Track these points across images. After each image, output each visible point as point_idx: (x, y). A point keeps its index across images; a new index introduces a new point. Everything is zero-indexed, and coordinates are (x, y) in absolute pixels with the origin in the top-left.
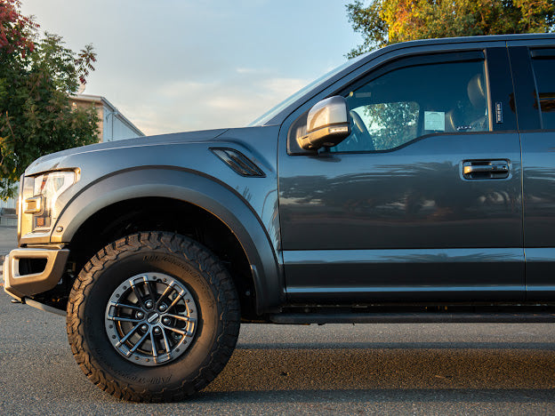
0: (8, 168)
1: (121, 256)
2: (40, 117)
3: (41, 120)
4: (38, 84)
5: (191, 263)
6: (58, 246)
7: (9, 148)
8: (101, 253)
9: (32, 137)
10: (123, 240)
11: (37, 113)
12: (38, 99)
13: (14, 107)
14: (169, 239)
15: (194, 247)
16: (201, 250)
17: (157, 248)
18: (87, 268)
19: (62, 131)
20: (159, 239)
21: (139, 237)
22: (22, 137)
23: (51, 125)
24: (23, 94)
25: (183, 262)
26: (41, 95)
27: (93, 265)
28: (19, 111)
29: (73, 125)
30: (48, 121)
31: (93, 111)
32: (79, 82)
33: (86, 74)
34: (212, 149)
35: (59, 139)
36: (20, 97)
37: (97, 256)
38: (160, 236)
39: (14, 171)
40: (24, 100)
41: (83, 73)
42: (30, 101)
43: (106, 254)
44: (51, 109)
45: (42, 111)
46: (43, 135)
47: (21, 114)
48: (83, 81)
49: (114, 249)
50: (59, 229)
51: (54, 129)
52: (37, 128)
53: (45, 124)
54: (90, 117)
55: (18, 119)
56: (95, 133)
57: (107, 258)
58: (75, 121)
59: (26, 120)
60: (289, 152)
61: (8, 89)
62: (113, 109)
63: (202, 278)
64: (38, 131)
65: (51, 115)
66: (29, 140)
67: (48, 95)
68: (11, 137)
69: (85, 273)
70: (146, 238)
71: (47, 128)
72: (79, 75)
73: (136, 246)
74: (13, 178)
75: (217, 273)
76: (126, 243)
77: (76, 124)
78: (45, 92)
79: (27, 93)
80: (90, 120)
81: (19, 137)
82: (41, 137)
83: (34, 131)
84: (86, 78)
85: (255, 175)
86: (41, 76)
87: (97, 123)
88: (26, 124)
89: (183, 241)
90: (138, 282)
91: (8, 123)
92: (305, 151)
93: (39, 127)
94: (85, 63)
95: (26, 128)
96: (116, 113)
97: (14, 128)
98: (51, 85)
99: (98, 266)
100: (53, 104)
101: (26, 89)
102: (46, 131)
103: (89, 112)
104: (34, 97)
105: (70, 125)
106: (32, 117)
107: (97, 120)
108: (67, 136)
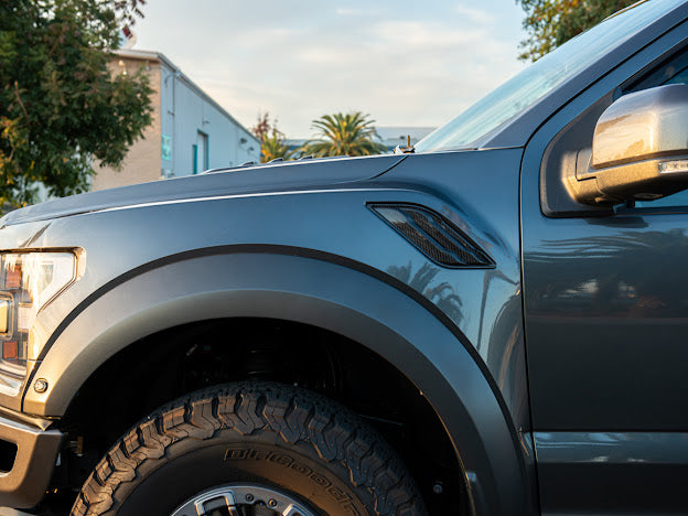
0: (20, 164)
1: (175, 450)
2: (66, 89)
3: (66, 94)
4: (61, 39)
5: (332, 467)
6: (38, 422)
7: (22, 135)
8: (131, 439)
9: (54, 118)
10: (179, 412)
11: (60, 82)
12: (62, 61)
13: (28, 75)
14: (281, 412)
15: (337, 428)
16: (354, 435)
17: (255, 432)
18: (101, 475)
19: (98, 110)
20: (258, 412)
21: (215, 403)
22: (40, 118)
23: (82, 100)
24: (40, 55)
25: (312, 465)
26: (65, 55)
27: (113, 469)
28: (35, 81)
29: (113, 101)
30: (77, 95)
31: (144, 77)
32: (122, 35)
33: (133, 23)
34: (373, 205)
35: (93, 120)
36: (37, 59)
37: (123, 447)
38: (261, 401)
39: (32, 167)
40: (42, 64)
41: (127, 22)
42: (50, 65)
43: (141, 443)
44: (81, 77)
45: (67, 79)
46: (70, 115)
47: (38, 84)
48: (127, 32)
49: (159, 433)
50: (40, 386)
51: (86, 106)
52: (60, 106)
53: (73, 100)
54: (138, 88)
55: (34, 93)
56: (146, 112)
57: (145, 453)
58: (116, 94)
59: (45, 93)
60: (546, 209)
61: (18, 47)
62: (174, 70)
63: (356, 502)
64: (63, 110)
65: (81, 86)
66: (49, 124)
67: (77, 55)
68: (24, 118)
69: (95, 485)
70: (230, 408)
71: (75, 106)
72: (121, 26)
73: (208, 426)
74: (30, 176)
75: (391, 488)
76: (187, 419)
77: (117, 99)
78: (71, 51)
79: (46, 53)
80: (138, 92)
81: (36, 119)
82: (67, 119)
83: (56, 110)
84: (131, 28)
85: (471, 265)
86: (65, 26)
87: (149, 96)
88: (46, 100)
89: (312, 413)
90: (211, 506)
91: (18, 99)
92: (582, 207)
93: (64, 104)
94: (129, 7)
95: (46, 105)
96: (178, 75)
97: (28, 106)
98: (81, 42)
99: (125, 472)
100: (84, 70)
101: (43, 47)
102: (75, 110)
103: (138, 80)
104: (55, 59)
105: (109, 99)
106: (53, 90)
107: (149, 91)
108: (105, 115)
